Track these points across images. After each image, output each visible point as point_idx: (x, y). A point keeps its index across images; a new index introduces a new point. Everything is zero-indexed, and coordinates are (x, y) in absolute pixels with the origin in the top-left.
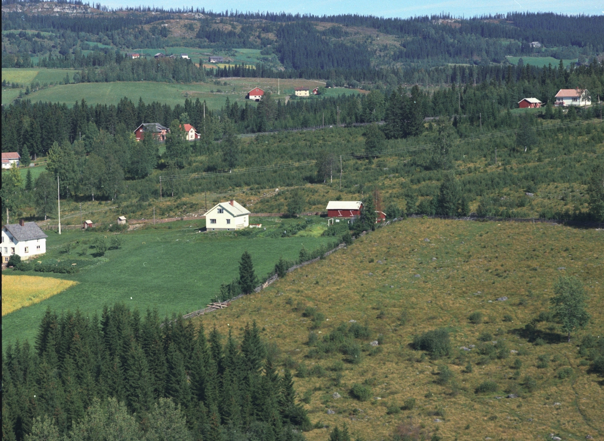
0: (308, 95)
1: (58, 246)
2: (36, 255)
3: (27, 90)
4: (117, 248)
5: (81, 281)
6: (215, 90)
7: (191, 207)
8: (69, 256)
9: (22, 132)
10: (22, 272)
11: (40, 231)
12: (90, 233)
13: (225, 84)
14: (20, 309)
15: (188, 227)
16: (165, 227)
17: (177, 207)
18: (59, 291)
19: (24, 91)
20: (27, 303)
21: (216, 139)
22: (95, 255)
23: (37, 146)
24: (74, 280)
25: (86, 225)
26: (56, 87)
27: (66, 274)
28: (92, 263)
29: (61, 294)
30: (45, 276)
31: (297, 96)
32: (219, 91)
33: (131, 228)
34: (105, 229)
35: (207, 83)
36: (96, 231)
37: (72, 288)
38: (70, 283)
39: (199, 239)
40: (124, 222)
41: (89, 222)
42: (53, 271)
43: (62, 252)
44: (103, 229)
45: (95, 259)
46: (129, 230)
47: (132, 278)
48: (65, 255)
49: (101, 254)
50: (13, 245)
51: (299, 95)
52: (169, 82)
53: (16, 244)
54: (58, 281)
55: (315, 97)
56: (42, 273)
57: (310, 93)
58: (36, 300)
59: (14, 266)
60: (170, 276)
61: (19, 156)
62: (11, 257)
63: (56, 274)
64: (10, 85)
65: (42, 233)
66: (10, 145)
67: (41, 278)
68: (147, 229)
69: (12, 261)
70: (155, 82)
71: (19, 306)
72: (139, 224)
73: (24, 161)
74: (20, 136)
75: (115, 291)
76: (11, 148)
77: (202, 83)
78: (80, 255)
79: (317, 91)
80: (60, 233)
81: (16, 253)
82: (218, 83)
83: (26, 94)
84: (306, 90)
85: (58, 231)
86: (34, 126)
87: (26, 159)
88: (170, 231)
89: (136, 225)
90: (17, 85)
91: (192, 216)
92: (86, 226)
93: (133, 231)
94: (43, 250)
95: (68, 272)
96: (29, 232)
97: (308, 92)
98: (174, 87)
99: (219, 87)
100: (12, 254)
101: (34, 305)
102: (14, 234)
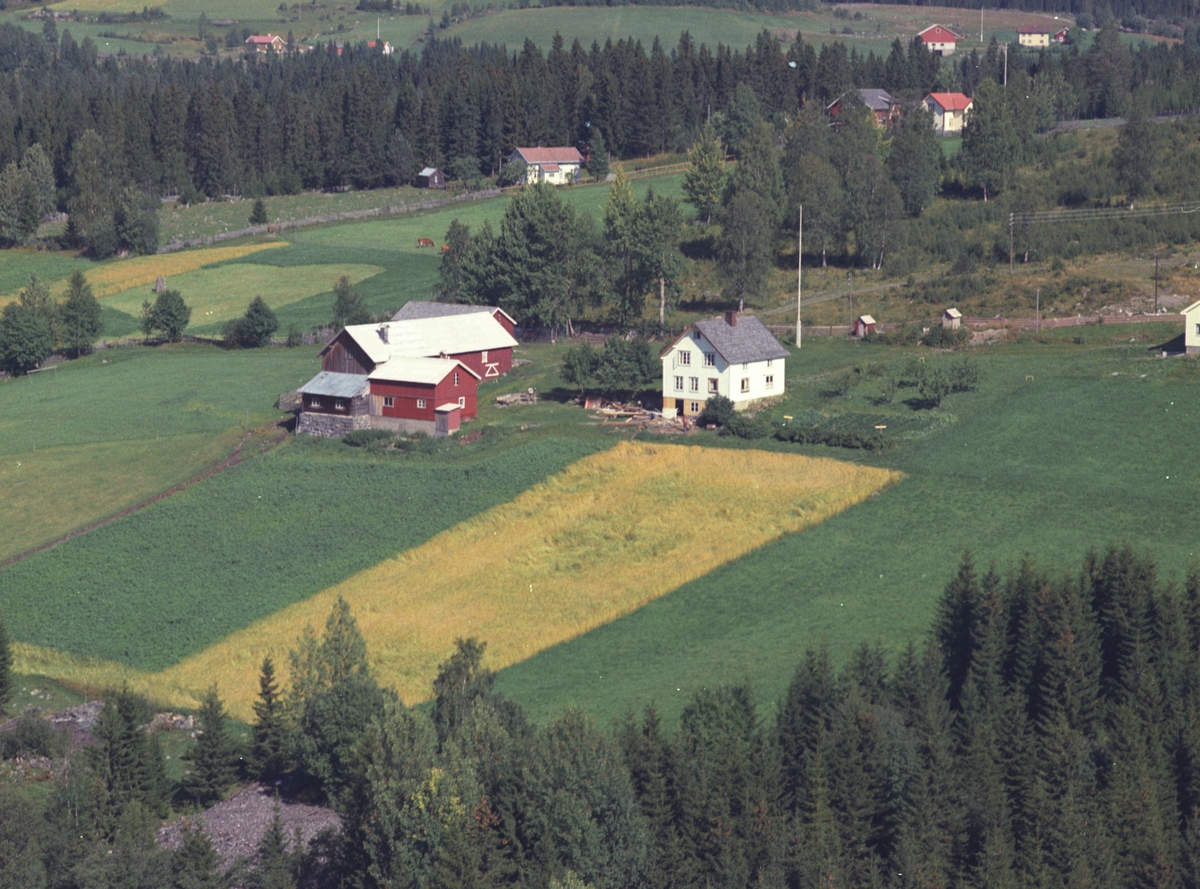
0: (1046, 43)
1: (811, 378)
2: (764, 399)
3: (445, 19)
4: (965, 389)
5: (906, 470)
6: (839, 30)
7: (1104, 291)
8: (850, 405)
9: (578, 102)
10: (744, 442)
11: (773, 339)
12: (873, 347)
13: (858, 16)
14: (780, 538)
15: (1128, 342)
16: (1064, 341)
17: (1068, 289)
18: (863, 494)
19: (438, 20)
20: (792, 524)
21: (1041, 130)
22: (916, 405)
23: (615, 134)
24: (893, 468)
25: (861, 327)
26: (503, 15)
27: (862, 451)
28: (916, 425)
29: (868, 501)
30: (812, 454)
31: (1022, 46)
32: (846, 31)
33: (977, 338)
34: (912, 338)
35: (820, 13)
36: (889, 343)
37: (891, 488)
38: (882, 476)
39: (1173, 374)
40: (956, 323)
41: (868, 319)
42: (827, 441)
43: (828, 395)
44: (907, 340)
45: (922, 414)
46: (972, 342)
47: (1040, 467)
48: (836, 400)
49: (930, 404)
50: (713, 372)
51: (1027, 44)
52: (741, 10)
53: (721, 370)
54: (851, 469)
55: (1061, 48)
56: (797, 444)
57: (1050, 38)
58: (815, 517)
59: (719, 425)
60: (1140, 466)
61: (579, 155)
62: (710, 403)
63: (834, 449)
64: (401, 8)
65: (776, 346)
66: (551, 131)
67: (803, 459)
68: (1020, 342)
69: (712, 412)
70: (711, 9)
71: (773, 531)
72: (995, 328)
73: (592, 168)
74: (571, 111)
75: (1009, 501)
76: (552, 137)
77: (810, 13)
78: (878, 402)
79: (1065, 37)
80: (799, 343)
81: (722, 391)
82: (842, 14)
83: (442, 26)
84: (1042, 34)
85: (794, 340)
86: (608, 89)
87: (599, 163)
88: (1078, 349)
89: (986, 332)
90: (417, 7)
91: (1116, 314)
92: (861, 331)
93: (984, 347)
94: (778, 388)
95: (867, 446)
96: (749, 343)
97: (1046, 37)
98: (753, 20)
99: (846, 23)
100: (712, 396)
101: (811, 528)
102: (718, 346)
